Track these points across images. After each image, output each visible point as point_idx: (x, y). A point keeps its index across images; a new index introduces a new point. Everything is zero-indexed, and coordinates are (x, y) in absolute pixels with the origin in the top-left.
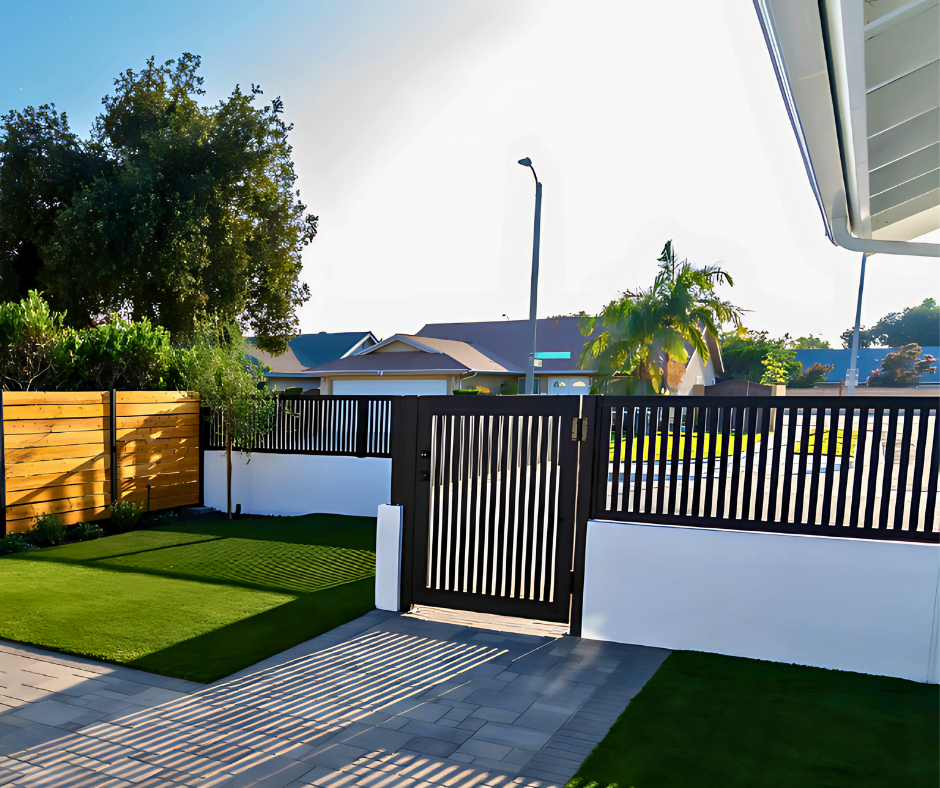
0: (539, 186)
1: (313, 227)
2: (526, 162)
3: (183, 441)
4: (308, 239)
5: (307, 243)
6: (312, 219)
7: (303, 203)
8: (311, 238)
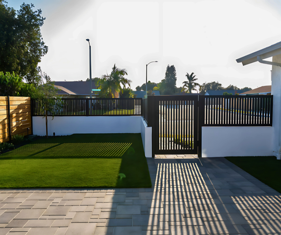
0: (90, 47)
1: (47, 49)
2: (88, 40)
3: (27, 113)
4: (45, 53)
5: (45, 54)
6: (46, 47)
7: (44, 42)
8: (46, 53)
